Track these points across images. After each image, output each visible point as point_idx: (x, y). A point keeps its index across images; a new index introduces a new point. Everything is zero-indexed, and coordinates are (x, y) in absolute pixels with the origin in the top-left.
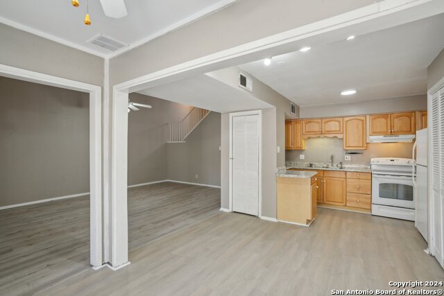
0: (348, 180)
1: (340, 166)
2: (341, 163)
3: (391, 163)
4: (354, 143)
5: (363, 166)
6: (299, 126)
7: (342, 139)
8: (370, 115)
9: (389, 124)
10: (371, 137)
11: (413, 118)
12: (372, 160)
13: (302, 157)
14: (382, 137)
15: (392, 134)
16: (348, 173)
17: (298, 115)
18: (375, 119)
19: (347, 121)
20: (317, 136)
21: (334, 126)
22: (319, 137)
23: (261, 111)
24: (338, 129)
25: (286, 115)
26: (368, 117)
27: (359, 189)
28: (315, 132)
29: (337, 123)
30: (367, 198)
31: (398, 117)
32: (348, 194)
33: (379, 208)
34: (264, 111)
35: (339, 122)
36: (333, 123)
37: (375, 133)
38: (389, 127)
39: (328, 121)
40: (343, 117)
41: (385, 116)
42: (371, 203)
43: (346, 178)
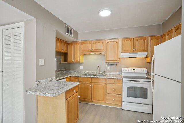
0: (108, 85)
1: (104, 74)
2: (104, 72)
3: (133, 71)
4: (112, 58)
5: (117, 73)
6: (78, 46)
7: (105, 55)
8: (122, 38)
9: (132, 45)
10: (122, 54)
11: (146, 41)
12: (123, 69)
13: (81, 67)
14: (128, 54)
15: (135, 51)
16: (107, 79)
17: (77, 38)
18: (124, 41)
19: (108, 43)
20: (89, 53)
21: (99, 46)
22: (90, 54)
23: (23, 23)
24: (102, 48)
25: (57, 32)
26: (120, 40)
27: (114, 91)
28: (88, 51)
29: (102, 44)
30: (119, 97)
31: (138, 40)
32: (107, 94)
33: (127, 104)
34: (27, 23)
35: (103, 43)
36: (99, 44)
37: (124, 51)
38: (132, 47)
39: (96, 43)
40: (105, 40)
41: (131, 39)
42: (122, 101)
43: (106, 83)
